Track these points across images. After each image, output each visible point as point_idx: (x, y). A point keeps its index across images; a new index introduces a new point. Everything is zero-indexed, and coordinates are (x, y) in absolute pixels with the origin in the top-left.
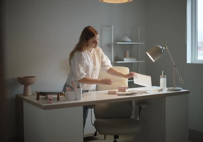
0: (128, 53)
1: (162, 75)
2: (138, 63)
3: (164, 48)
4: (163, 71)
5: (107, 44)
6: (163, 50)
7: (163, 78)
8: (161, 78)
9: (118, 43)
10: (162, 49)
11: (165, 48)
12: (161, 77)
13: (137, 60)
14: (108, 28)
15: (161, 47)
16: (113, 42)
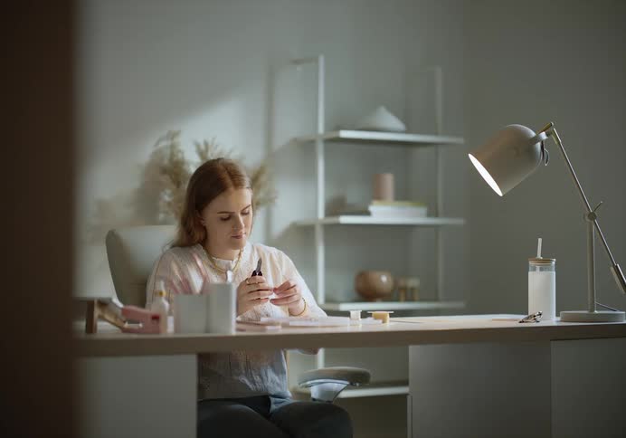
0: (389, 181)
1: (539, 256)
2: (436, 227)
3: (543, 135)
4: (540, 240)
5: (295, 140)
6: (539, 145)
7: (541, 270)
8: (534, 269)
9: (345, 134)
10: (536, 139)
11: (547, 135)
12: (531, 263)
13: (429, 215)
14: (299, 68)
15: (533, 134)
16: (321, 129)
